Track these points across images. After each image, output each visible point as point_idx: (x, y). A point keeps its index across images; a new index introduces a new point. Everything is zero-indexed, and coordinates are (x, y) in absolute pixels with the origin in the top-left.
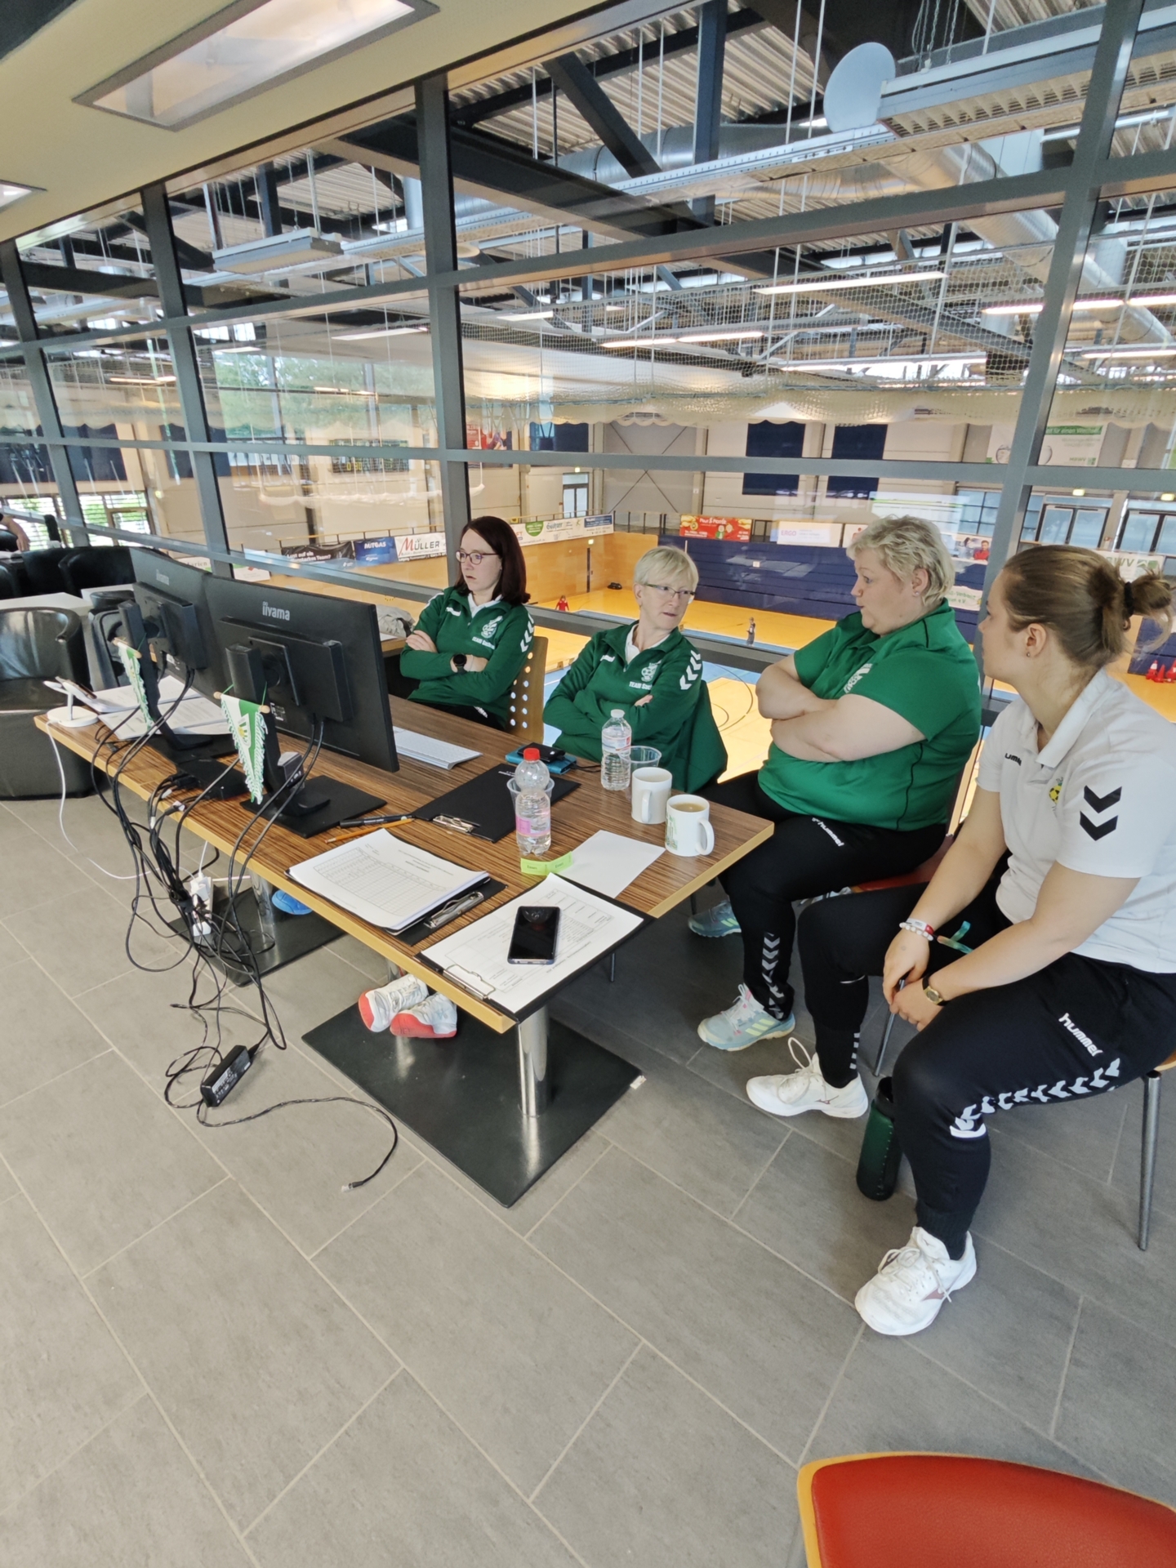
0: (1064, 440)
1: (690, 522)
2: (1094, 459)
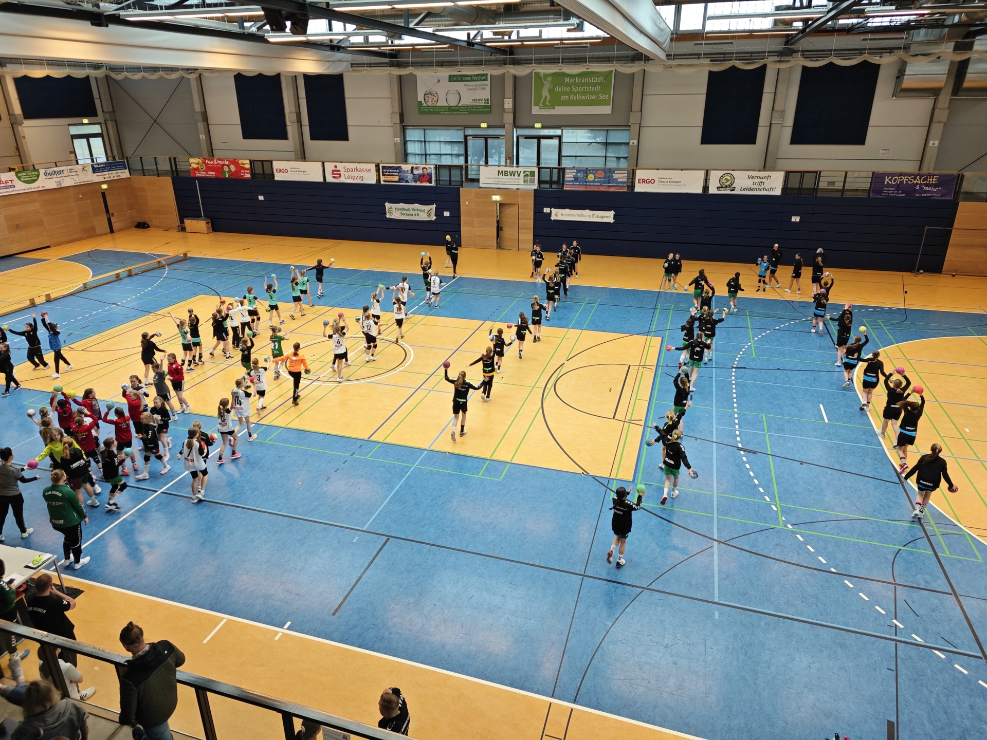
0: (465, 85)
1: (198, 164)
2: (488, 99)
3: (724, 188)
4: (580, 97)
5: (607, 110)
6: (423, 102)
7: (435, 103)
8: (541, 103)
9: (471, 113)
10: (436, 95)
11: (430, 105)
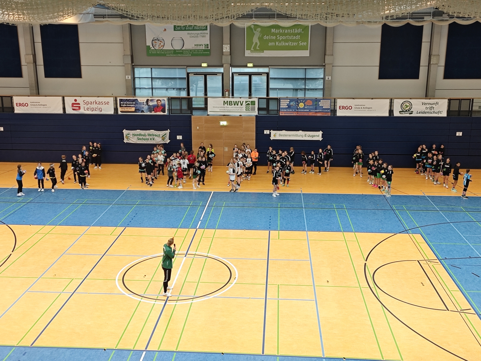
0: (188, 34)
2: (208, 45)
3: (404, 112)
4: (284, 44)
5: (306, 53)
6: (151, 46)
7: (162, 48)
8: (252, 48)
9: (193, 55)
10: (163, 41)
11: (157, 49)
